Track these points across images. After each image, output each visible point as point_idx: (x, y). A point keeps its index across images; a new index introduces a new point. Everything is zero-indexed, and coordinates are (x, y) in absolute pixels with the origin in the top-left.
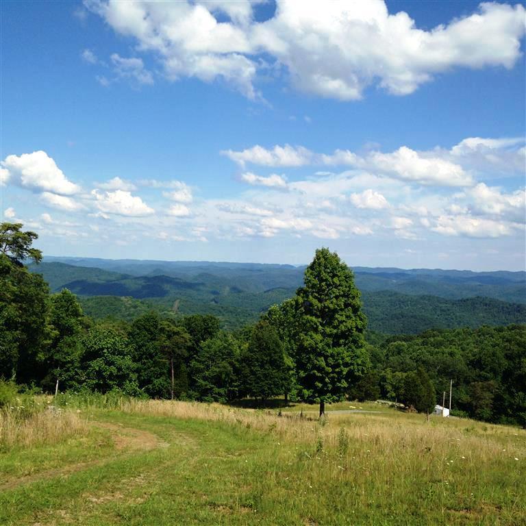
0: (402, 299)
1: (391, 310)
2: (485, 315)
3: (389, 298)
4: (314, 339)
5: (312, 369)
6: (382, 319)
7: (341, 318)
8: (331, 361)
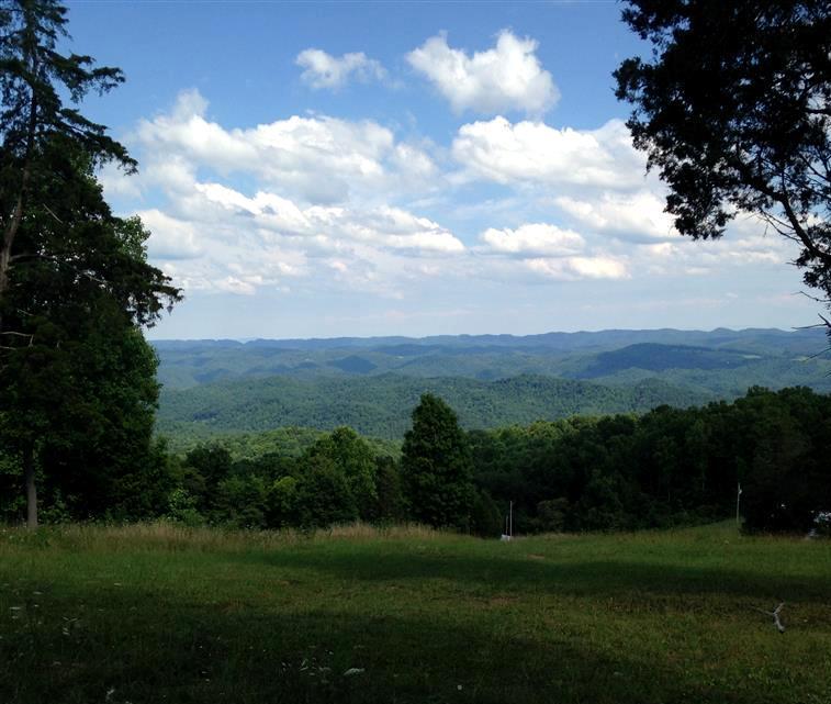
0: (415, 386)
1: (400, 403)
2: (534, 400)
3: (396, 386)
4: (427, 479)
5: (428, 505)
6: (388, 419)
7: (450, 457)
8: (445, 496)
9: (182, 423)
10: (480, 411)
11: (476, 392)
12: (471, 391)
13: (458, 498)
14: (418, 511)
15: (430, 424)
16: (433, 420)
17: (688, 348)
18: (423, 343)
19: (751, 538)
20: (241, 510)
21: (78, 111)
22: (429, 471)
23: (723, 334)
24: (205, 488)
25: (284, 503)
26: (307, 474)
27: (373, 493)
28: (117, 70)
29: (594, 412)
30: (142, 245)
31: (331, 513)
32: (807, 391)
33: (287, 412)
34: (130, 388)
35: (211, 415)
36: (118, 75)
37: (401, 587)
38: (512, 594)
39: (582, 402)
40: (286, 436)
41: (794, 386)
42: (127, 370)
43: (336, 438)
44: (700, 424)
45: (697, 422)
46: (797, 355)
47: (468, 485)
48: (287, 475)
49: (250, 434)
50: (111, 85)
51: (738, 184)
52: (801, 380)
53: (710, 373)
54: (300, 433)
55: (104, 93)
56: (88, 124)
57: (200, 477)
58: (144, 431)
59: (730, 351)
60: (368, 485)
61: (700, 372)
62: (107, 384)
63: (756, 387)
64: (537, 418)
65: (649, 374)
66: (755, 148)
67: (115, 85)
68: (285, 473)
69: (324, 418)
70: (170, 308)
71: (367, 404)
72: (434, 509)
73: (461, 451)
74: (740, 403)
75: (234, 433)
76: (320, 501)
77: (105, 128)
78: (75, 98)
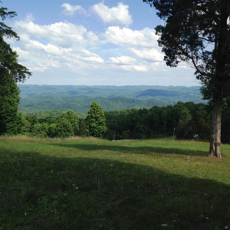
0: (89, 99)
1: (85, 104)
2: (121, 104)
3: (84, 99)
4: (93, 125)
5: (93, 132)
6: (81, 108)
7: (100, 119)
8: (98, 129)
9: (22, 108)
10: (107, 106)
11: (106, 101)
12: (104, 101)
13: (102, 130)
14: (91, 133)
15: (95, 110)
16: (95, 109)
17: (162, 91)
18: (91, 87)
19: (179, 141)
20: (41, 132)
21: (4, 23)
22: (94, 122)
23: (171, 87)
24: (30, 126)
25: (53, 131)
26: (60, 123)
27: (78, 128)
28: (15, 12)
29: (138, 108)
30: (17, 59)
31: (66, 133)
32: (192, 103)
33: (53, 105)
34: (13, 98)
35: (31, 106)
36: (15, 13)
37: (98, 152)
38: (125, 154)
39: (134, 104)
40: (53, 112)
41: (189, 101)
42: (12, 93)
43: (68, 113)
44: (165, 111)
45: (164, 111)
46: (190, 93)
47: (104, 126)
48: (54, 123)
49: (42, 111)
50: (13, 16)
51: (181, 54)
52: (191, 100)
53: (167, 97)
54: (57, 111)
55: (11, 18)
56: (7, 27)
57: (29, 123)
58: (15, 110)
59: (173, 92)
60: (77, 126)
61: (165, 97)
62: (6, 97)
63: (179, 102)
64: (122, 109)
65: (152, 98)
66: (185, 45)
67: (14, 16)
68: (53, 122)
69: (63, 107)
70: (29, 78)
71: (75, 104)
72: (95, 133)
73: (103, 117)
74: (175, 106)
75: (38, 111)
76: (63, 130)
77: (11, 28)
78: (3, 19)
